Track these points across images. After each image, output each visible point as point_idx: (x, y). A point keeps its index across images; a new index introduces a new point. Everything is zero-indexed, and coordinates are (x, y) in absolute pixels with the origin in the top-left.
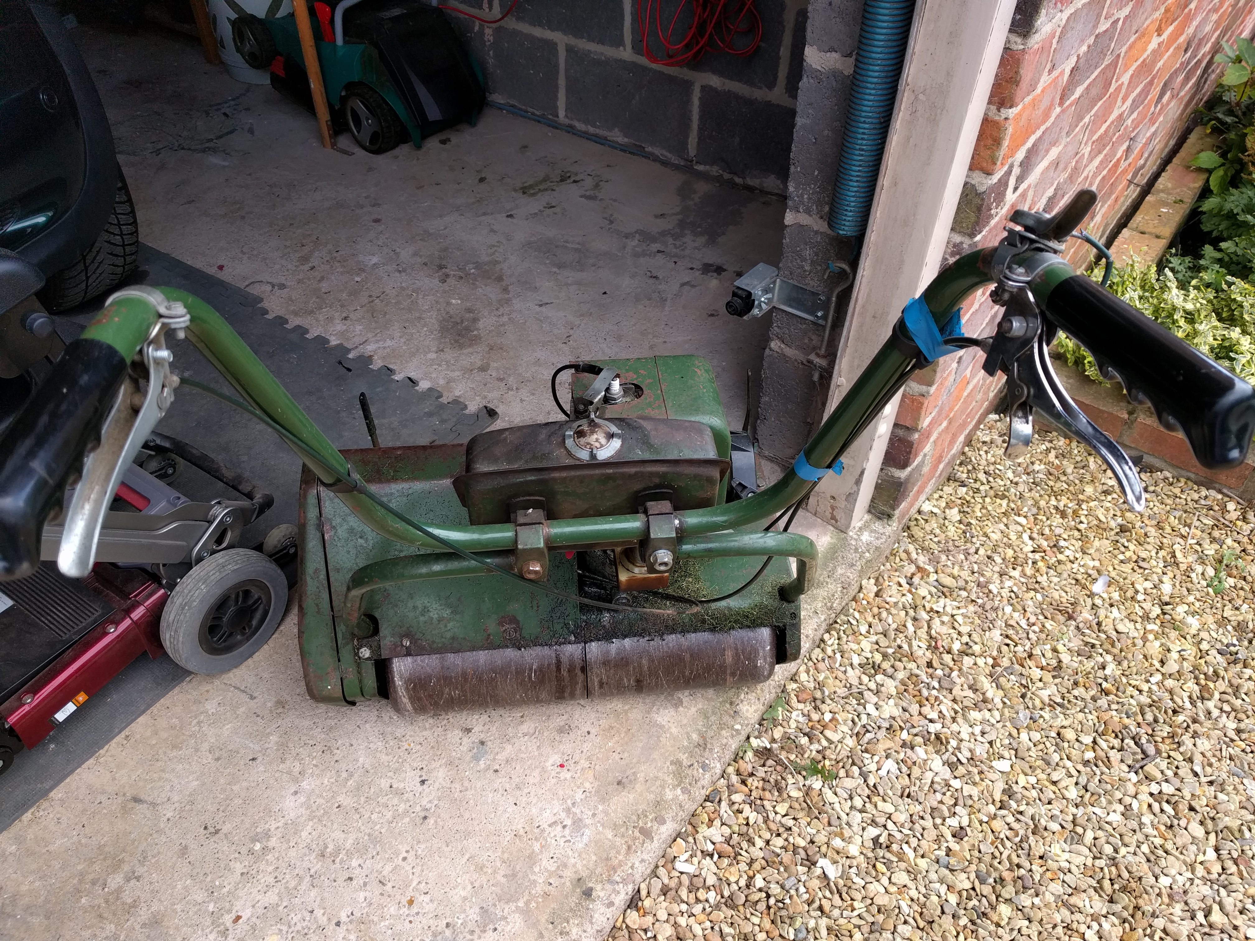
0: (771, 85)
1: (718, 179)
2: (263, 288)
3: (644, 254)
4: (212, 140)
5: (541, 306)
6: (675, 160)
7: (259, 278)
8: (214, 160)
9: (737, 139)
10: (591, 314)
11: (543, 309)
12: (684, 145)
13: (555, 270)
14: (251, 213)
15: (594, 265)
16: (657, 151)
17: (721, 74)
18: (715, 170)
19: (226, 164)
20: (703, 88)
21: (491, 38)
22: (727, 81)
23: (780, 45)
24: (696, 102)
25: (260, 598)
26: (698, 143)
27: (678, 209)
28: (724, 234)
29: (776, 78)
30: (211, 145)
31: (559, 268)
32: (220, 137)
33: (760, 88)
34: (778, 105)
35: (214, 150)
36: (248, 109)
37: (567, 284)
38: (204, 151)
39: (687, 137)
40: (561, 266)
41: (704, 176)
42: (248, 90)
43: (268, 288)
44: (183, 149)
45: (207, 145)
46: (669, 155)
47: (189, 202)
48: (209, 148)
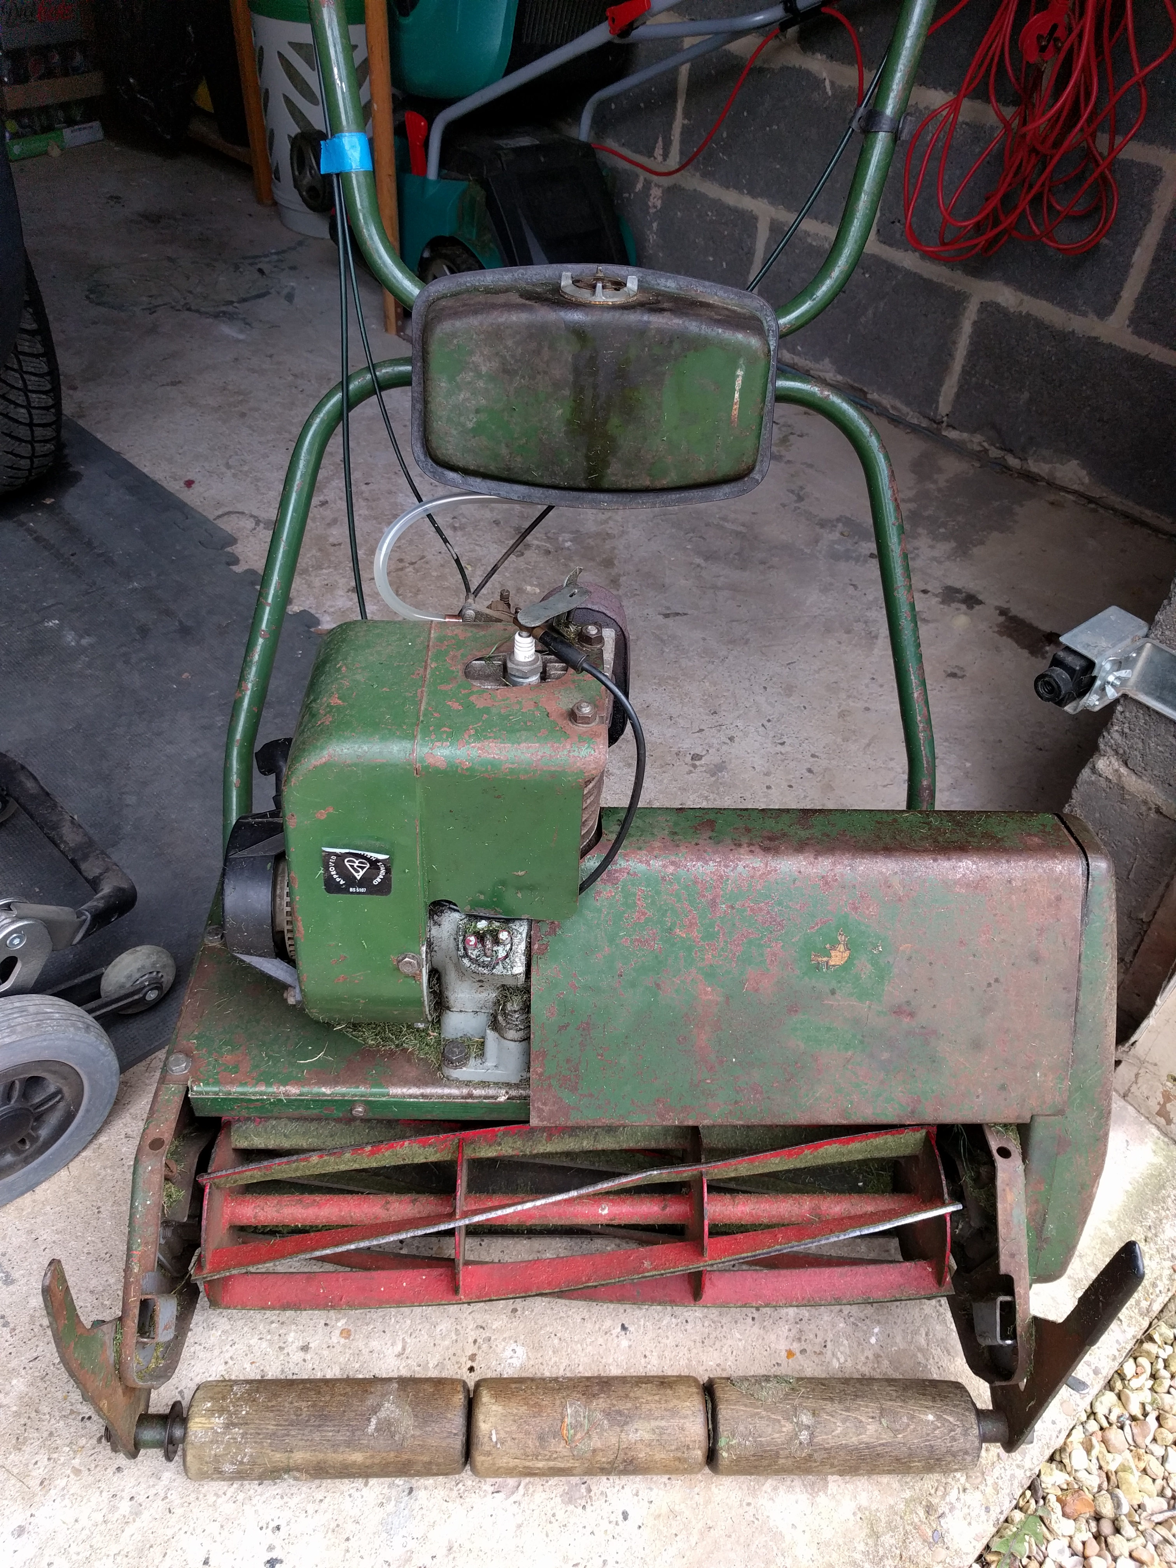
0: (1104, 311)
1: (980, 456)
2: (242, 524)
3: (847, 556)
4: (232, 302)
5: (667, 616)
6: (913, 418)
7: (240, 507)
8: (227, 330)
9: (1026, 395)
10: (747, 642)
11: (670, 622)
12: (931, 396)
13: (698, 560)
14: (256, 410)
15: (763, 563)
16: (887, 401)
17: (1019, 285)
18: (976, 441)
19: (241, 337)
20: (985, 306)
21: (659, 203)
22: (1027, 298)
23: (1136, 244)
24: (967, 327)
25: (59, 1092)
26: (958, 395)
27: (910, 494)
28: (982, 543)
29: (1116, 297)
30: (230, 309)
31: (706, 559)
32: (244, 300)
33: (1084, 314)
34: (1110, 345)
35: (231, 317)
36: (293, 268)
37: (715, 587)
38: (216, 316)
39: (940, 383)
40: (711, 556)
41: (958, 449)
42: (300, 243)
43: (250, 524)
44: (189, 309)
45: (224, 309)
46: (905, 409)
47: (173, 384)
48: (224, 313)
